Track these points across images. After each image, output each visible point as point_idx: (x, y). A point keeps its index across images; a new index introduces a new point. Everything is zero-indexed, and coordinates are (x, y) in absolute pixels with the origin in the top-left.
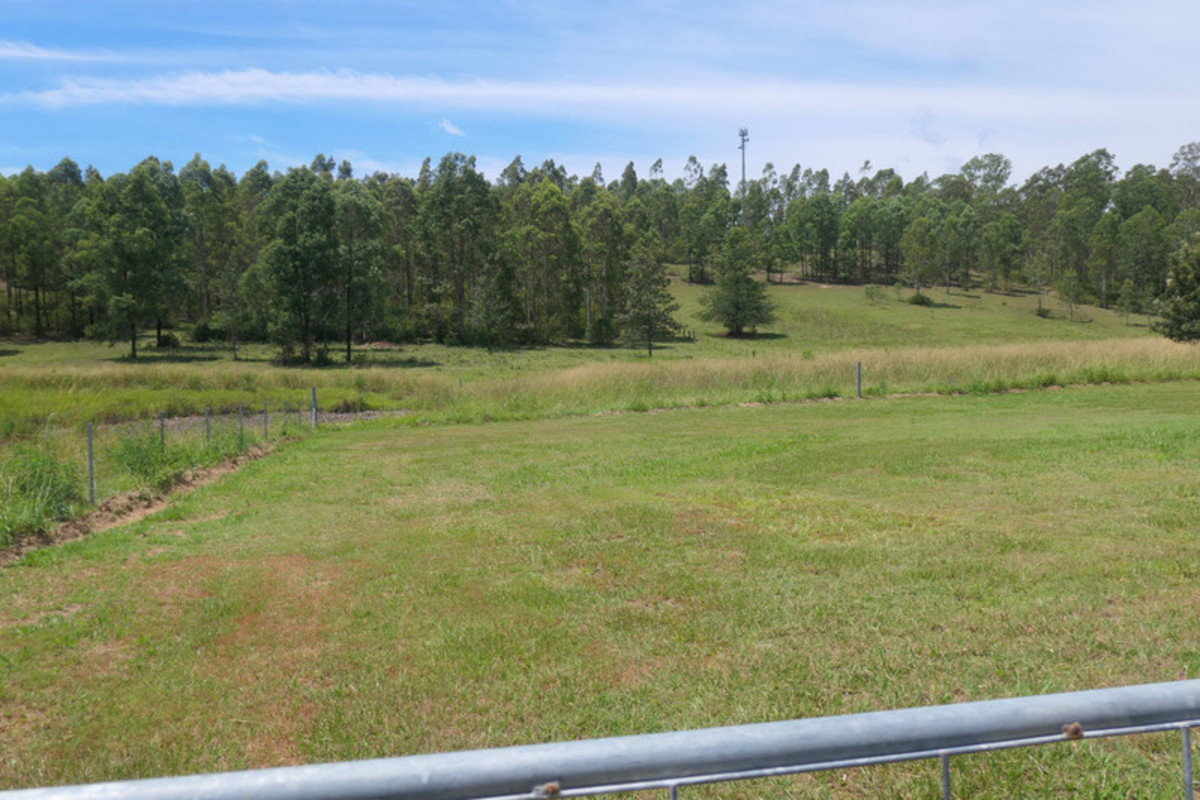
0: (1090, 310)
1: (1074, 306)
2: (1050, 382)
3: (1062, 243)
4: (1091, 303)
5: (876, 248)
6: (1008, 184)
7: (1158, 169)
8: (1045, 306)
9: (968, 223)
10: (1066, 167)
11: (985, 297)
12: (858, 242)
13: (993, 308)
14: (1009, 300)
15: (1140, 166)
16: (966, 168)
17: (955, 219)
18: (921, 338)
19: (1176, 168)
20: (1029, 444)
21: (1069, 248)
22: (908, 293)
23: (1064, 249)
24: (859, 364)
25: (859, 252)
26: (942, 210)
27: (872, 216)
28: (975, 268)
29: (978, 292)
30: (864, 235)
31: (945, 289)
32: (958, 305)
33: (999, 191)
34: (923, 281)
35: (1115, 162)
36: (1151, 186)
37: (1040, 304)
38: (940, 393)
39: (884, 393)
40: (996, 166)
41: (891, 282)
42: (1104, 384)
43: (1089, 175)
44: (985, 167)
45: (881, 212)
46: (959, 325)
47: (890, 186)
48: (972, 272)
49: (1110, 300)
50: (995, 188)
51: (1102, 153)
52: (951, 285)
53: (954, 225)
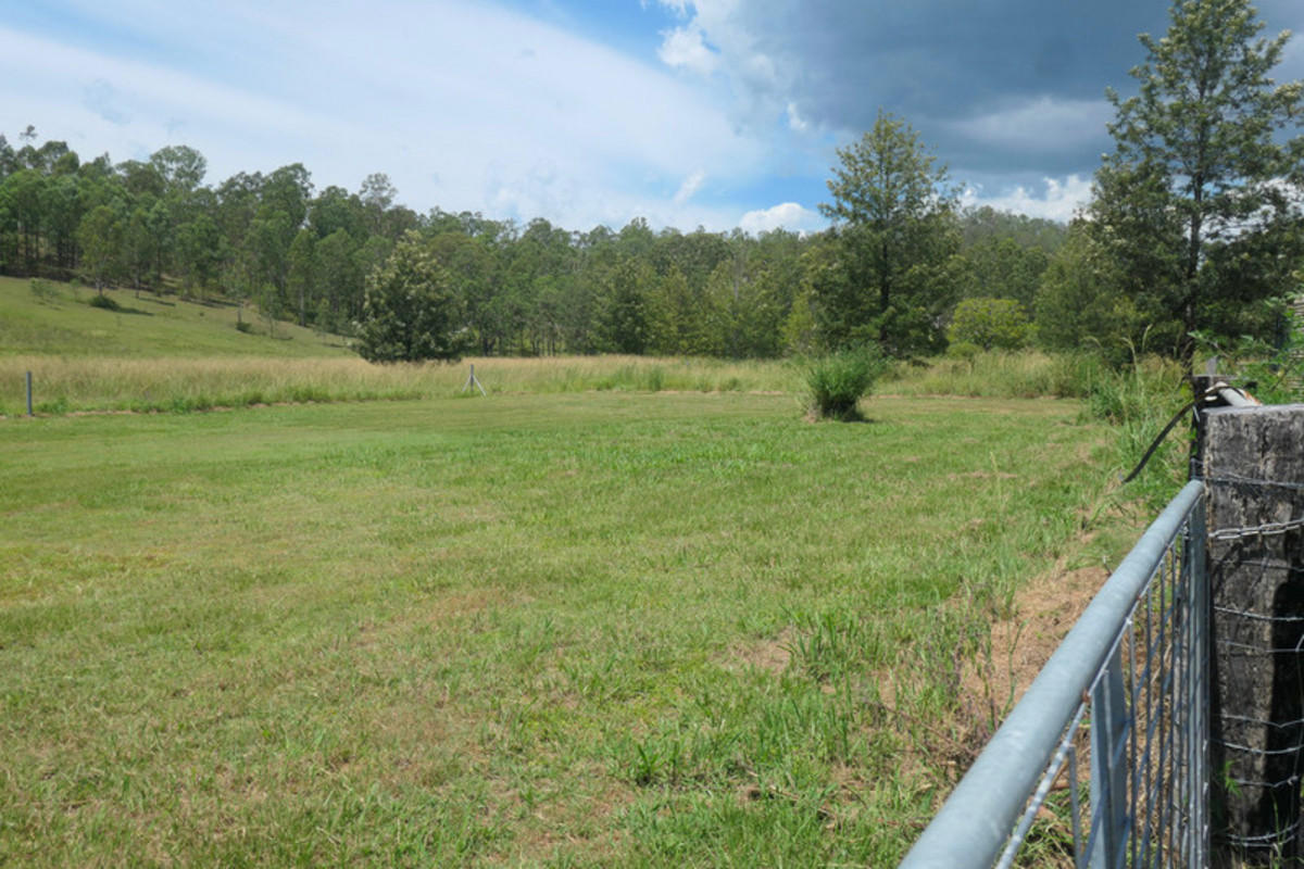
0: (290, 328)
1: (274, 322)
2: (256, 400)
3: (261, 255)
4: (291, 320)
5: (46, 234)
6: (203, 183)
7: (349, 193)
8: (245, 320)
9: (160, 220)
10: (263, 175)
11: (181, 305)
12: (19, 224)
13: (188, 318)
14: (206, 310)
15: (334, 187)
16: (157, 156)
17: (145, 214)
18: (105, 346)
19: (365, 195)
20: (249, 465)
21: (268, 262)
22: (89, 294)
23: (262, 261)
24: (30, 374)
25: (21, 237)
26: (128, 201)
27: (40, 195)
28: (168, 272)
29: (172, 299)
30: (28, 217)
31: (133, 292)
32: (149, 311)
33: (194, 190)
34: (107, 280)
35: (312, 179)
36: (344, 209)
37: (239, 316)
38: (134, 410)
39: (64, 411)
40: (191, 163)
41: (68, 278)
42: (310, 403)
43: (286, 187)
44: (178, 160)
45: (50, 193)
46: (151, 335)
47: (63, 162)
48: (164, 276)
49: (308, 319)
50: (189, 186)
51: (298, 167)
52: (140, 288)
53: (143, 221)
